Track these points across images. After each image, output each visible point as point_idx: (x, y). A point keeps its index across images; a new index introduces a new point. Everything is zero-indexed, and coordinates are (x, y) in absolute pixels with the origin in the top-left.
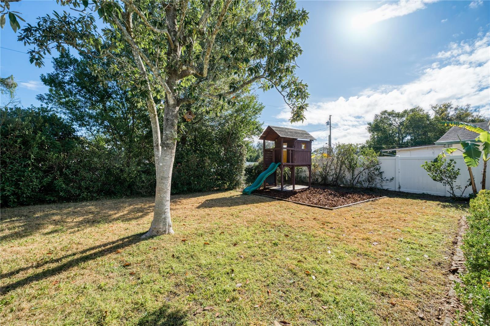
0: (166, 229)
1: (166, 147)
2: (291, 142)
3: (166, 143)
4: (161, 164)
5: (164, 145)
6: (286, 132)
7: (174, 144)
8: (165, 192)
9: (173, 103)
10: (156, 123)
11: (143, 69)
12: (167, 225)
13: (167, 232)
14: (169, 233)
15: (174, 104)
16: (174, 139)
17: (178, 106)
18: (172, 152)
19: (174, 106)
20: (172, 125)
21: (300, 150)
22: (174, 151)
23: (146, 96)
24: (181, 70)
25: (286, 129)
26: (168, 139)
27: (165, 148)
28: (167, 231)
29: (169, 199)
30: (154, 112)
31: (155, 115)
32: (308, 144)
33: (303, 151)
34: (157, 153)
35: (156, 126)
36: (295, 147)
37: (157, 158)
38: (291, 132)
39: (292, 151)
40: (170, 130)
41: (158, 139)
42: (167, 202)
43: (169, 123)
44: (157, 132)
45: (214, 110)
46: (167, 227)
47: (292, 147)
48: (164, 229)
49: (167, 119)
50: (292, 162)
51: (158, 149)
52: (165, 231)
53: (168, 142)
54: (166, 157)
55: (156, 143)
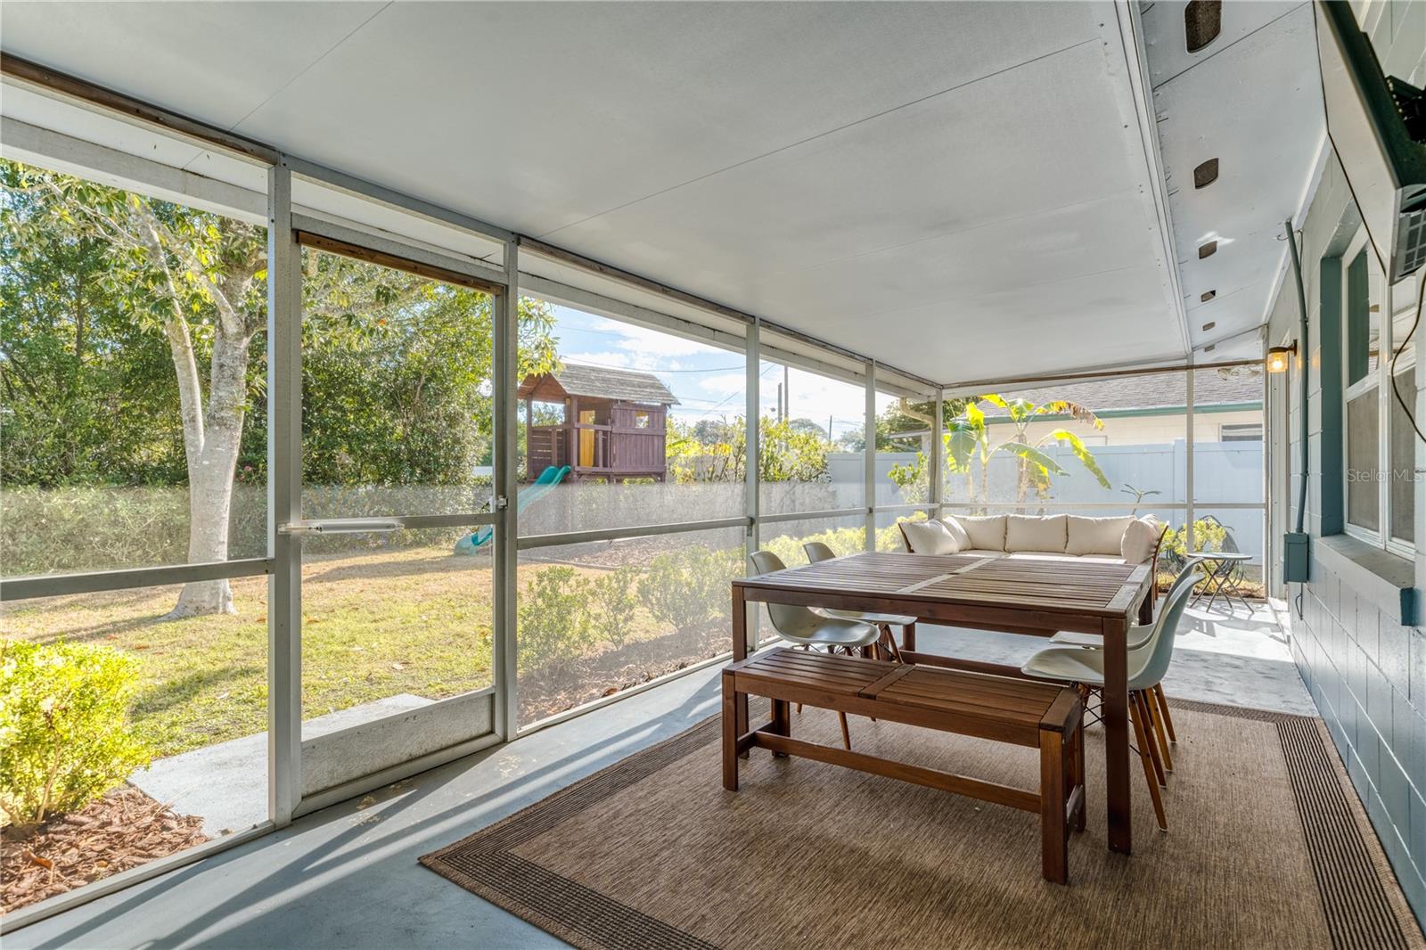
0: (218, 603)
1: (218, 424)
2: (603, 409)
3: (217, 416)
4: (206, 463)
5: (212, 421)
6: (589, 380)
7: (238, 419)
8: (217, 524)
9: (235, 331)
10: (189, 366)
11: (152, 236)
12: (221, 595)
13: (221, 610)
14: (225, 612)
15: (239, 333)
16: (239, 409)
17: (248, 336)
18: (232, 437)
19: (239, 338)
20: (233, 378)
21: (632, 431)
22: (239, 434)
23: (168, 312)
24: (254, 260)
25: (593, 369)
26: (222, 409)
27: (217, 428)
28: (221, 608)
29: (226, 541)
30: (184, 341)
31: (187, 348)
32: (658, 414)
33: (639, 434)
34: (191, 437)
35: (190, 375)
36: (613, 422)
37: (192, 449)
38: (604, 380)
39: (605, 433)
40: (228, 389)
41: (193, 404)
42: (220, 547)
43: (227, 373)
44: (190, 389)
45: (343, 337)
46: (221, 600)
47: (606, 424)
48: (214, 604)
49: (222, 366)
50: (605, 465)
51: (195, 429)
52: (216, 608)
53: (222, 414)
54: (218, 446)
55: (188, 414)
